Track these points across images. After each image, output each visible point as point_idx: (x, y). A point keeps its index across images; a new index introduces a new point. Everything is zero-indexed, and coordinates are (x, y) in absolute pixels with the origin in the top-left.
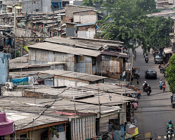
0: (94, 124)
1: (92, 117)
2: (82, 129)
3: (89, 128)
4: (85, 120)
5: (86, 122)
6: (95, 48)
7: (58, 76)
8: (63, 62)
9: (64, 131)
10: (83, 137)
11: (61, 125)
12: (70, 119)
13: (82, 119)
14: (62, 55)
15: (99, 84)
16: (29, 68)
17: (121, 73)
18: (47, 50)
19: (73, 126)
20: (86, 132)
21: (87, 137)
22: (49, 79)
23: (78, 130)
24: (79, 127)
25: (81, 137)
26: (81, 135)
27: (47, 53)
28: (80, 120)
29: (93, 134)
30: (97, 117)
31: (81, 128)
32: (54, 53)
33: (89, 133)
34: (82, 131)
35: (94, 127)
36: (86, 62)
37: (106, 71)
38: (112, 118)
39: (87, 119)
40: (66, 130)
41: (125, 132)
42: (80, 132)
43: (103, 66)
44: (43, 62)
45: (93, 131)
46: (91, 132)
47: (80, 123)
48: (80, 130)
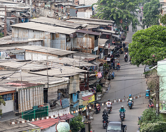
0: (42, 94)
1: (40, 87)
2: (29, 98)
3: (37, 96)
4: (33, 90)
5: (33, 91)
6: (73, 27)
7: (32, 51)
8: (41, 39)
9: (12, 99)
10: (30, 105)
11: (9, 94)
12: (17, 89)
13: (29, 89)
14: (40, 33)
15: (62, 58)
16: (10, 44)
17: (93, 48)
18: (28, 29)
19: (21, 95)
20: (33, 100)
21: (35, 105)
22: (21, 54)
23: (26, 98)
24: (27, 96)
25: (29, 104)
26: (28, 103)
27: (28, 31)
28: (28, 90)
29: (40, 102)
30: (44, 87)
31: (28, 96)
32: (33, 31)
33: (37, 101)
34: (29, 100)
35: (42, 96)
36: (61, 39)
37: (81, 46)
38: (60, 87)
39: (34, 89)
40: (13, 99)
41: (78, 99)
42: (27, 100)
43: (78, 43)
44: (24, 39)
45: (41, 99)
46: (39, 100)
47: (28, 92)
48: (27, 98)
